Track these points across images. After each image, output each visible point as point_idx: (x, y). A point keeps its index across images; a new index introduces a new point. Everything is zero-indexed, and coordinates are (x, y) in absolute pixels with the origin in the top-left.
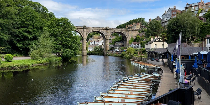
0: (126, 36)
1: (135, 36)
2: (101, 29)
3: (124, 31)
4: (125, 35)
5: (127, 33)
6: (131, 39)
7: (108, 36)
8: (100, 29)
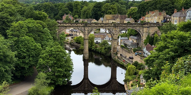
0: (141, 34)
1: (153, 33)
2: (107, 25)
3: (138, 28)
4: (139, 32)
5: (141, 30)
6: (147, 38)
7: (115, 35)
8: (106, 27)
